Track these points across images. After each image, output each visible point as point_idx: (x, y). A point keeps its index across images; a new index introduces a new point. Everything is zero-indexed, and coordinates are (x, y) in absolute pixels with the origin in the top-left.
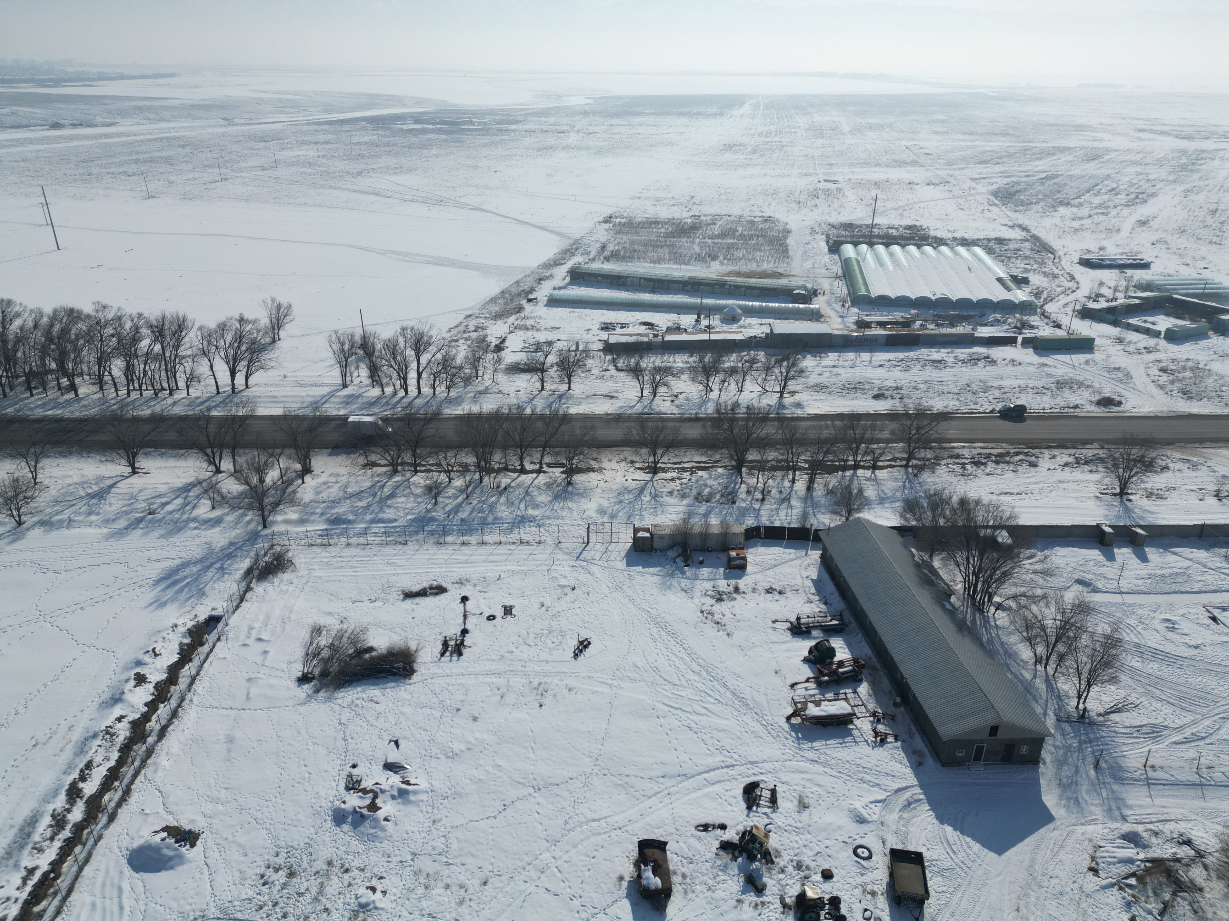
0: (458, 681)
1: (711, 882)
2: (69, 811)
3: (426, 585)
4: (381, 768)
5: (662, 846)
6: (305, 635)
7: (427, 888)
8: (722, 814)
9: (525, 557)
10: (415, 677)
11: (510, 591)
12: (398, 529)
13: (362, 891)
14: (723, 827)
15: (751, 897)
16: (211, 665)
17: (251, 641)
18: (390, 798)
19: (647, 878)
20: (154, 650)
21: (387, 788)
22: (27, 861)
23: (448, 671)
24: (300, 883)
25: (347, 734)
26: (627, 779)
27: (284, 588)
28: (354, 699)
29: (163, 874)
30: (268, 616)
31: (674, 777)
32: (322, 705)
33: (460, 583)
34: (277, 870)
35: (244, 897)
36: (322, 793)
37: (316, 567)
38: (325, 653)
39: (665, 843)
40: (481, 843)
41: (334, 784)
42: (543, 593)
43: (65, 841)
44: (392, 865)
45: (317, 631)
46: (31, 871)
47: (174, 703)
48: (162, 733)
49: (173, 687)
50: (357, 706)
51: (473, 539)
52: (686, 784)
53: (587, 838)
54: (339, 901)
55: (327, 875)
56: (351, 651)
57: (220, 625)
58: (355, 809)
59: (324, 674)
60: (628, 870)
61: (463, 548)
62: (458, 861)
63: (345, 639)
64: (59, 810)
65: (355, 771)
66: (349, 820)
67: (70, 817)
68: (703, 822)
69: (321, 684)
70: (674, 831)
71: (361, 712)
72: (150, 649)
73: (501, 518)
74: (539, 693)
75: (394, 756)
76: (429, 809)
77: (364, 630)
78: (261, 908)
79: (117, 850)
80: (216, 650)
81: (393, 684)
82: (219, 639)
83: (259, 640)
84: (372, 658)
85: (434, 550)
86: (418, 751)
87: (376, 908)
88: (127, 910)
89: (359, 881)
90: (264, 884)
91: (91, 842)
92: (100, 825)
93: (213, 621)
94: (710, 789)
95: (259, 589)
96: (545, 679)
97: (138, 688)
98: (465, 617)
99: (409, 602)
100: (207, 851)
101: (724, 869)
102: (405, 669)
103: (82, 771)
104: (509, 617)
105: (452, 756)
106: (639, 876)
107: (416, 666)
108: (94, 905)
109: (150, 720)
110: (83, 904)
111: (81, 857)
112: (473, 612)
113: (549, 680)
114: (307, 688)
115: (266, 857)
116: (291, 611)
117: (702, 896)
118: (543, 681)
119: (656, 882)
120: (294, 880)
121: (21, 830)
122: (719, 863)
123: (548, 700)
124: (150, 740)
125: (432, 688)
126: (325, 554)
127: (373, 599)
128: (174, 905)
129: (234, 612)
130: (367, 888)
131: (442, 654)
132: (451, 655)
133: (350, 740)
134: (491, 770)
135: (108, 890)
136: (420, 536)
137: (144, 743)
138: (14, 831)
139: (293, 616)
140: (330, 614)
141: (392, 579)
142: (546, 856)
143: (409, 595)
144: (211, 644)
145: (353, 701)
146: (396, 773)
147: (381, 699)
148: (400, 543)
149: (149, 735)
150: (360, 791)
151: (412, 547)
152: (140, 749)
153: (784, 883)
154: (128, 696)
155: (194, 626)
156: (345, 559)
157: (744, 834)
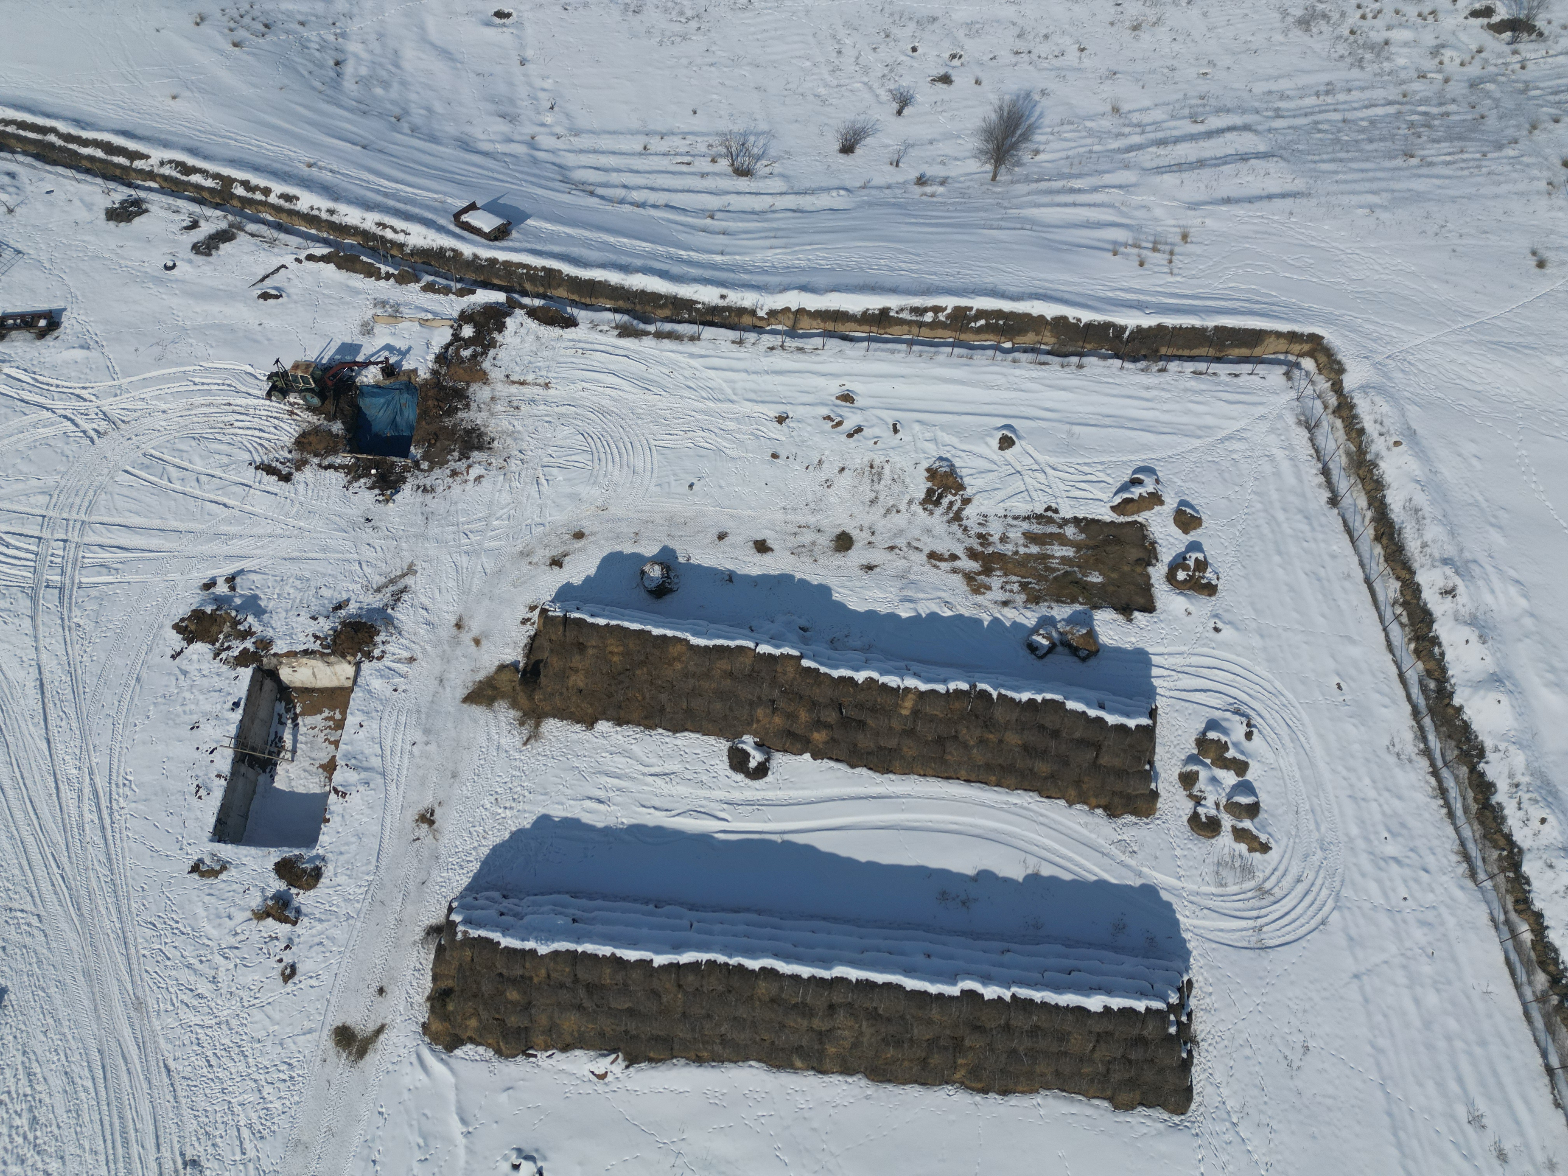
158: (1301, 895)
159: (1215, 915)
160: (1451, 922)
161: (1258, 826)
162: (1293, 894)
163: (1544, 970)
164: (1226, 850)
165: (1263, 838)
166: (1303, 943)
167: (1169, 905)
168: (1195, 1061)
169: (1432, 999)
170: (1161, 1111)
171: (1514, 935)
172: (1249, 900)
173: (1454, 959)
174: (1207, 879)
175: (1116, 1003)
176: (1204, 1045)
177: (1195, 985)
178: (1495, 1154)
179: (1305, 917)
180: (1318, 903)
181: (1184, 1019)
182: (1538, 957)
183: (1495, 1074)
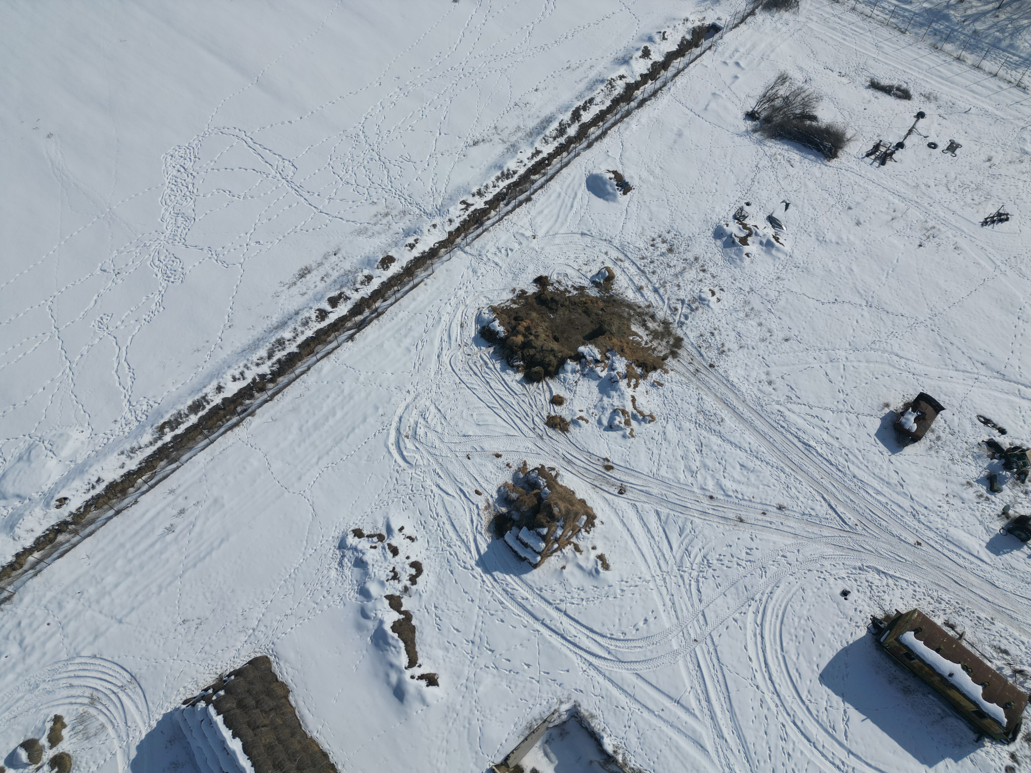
0: (866, 186)
1: (957, 457)
2: (569, 125)
3: (895, 83)
4: (766, 217)
5: (938, 408)
6: (772, 77)
7: (747, 316)
8: (1011, 422)
9: (1009, 102)
10: (834, 162)
11: (968, 130)
12: (906, 14)
13: (706, 289)
14: (1003, 432)
15: (983, 490)
16: (694, 67)
17: (731, 62)
18: (758, 242)
19: (908, 419)
20: (665, 33)
21: (761, 234)
22: (538, 145)
23: (863, 172)
24: (673, 259)
25: (757, 178)
26: (949, 345)
27: (779, 26)
28: (778, 153)
29: (601, 201)
30: (754, 46)
31: (992, 370)
32: (752, 144)
33: (928, 97)
34: (664, 242)
35: (637, 245)
36: (717, 210)
37: (815, 18)
38: (778, 103)
39: (943, 409)
40: (802, 314)
41: (728, 208)
42: (999, 148)
43: (560, 144)
44: (733, 287)
45: (783, 79)
46: (538, 152)
47: (658, 84)
48: (641, 104)
49: (663, 71)
50: (776, 159)
51: (970, 58)
52: (999, 382)
53: (882, 363)
54: (689, 286)
55: (691, 265)
56: (798, 111)
57: (717, 36)
58: (731, 234)
59: (768, 120)
60: (897, 404)
61: (955, 63)
62: (778, 314)
63: (799, 98)
64: (564, 122)
65: (746, 208)
66: (724, 239)
67: (568, 130)
68: (988, 416)
69: (761, 127)
70: (958, 405)
71: (776, 167)
72: (662, 32)
73: (1017, 48)
74: (927, 234)
75: (779, 214)
76: (781, 267)
77: (819, 98)
78: (643, 258)
79: (584, 169)
80: (704, 56)
81: (813, 158)
82: (710, 48)
83: (737, 64)
84: (811, 126)
85: (925, 51)
86: (798, 221)
87: (708, 306)
88: (574, 209)
89: (708, 282)
90: (652, 245)
91: (573, 154)
92: (581, 146)
93: (714, 29)
94: (1017, 400)
95: (761, 17)
96: (941, 227)
97: (642, 59)
98: (910, 132)
99: (871, 91)
100: (631, 203)
101: (977, 457)
102: (830, 150)
103: (586, 102)
104: (949, 154)
105: (822, 241)
106: (902, 414)
107: (840, 153)
108: (559, 195)
109: (638, 89)
110: (555, 190)
111: (565, 160)
112: (920, 131)
113: (943, 229)
114: (750, 124)
115: (662, 229)
116: (773, 51)
117: (941, 459)
118: (938, 227)
119: (912, 426)
120: (670, 255)
121: (542, 122)
122: (976, 450)
123: (930, 245)
124: (633, 104)
125: (841, 178)
126: (828, 9)
127: (843, 73)
128: (598, 224)
129: (731, 29)
130: (710, 290)
131: (868, 155)
132: (875, 160)
133: (756, 183)
134: (843, 269)
135: (570, 191)
136: (923, 31)
137: (628, 104)
138: (538, 121)
139: (772, 56)
140: (801, 69)
141: (871, 62)
142: (843, 353)
143: (875, 86)
144: (703, 49)
145: (775, 154)
146: (773, 227)
147: (797, 164)
148: (900, 30)
149: (633, 101)
150: (742, 224)
151: (908, 38)
152: (624, 107)
153: (1019, 500)
154: (633, 62)
155: (699, 27)
156: (842, 23)
157: (1017, 448)
158: (82, 679)
159: (128, 717)
160: (49, 595)
161: (41, 733)
162: (83, 684)
163: (55, 538)
164: (74, 740)
165: (49, 725)
166: (116, 659)
167: (139, 748)
168: (232, 670)
169: (110, 579)
170: (273, 668)
171: (40, 561)
172: (105, 705)
173: (76, 581)
174: (104, 738)
175: (227, 733)
176: (219, 672)
177: (184, 698)
178: (183, 515)
179: (96, 668)
180: (81, 667)
181: (210, 691)
182: (48, 545)
183: (137, 533)
